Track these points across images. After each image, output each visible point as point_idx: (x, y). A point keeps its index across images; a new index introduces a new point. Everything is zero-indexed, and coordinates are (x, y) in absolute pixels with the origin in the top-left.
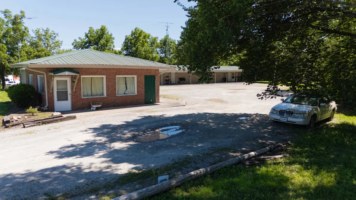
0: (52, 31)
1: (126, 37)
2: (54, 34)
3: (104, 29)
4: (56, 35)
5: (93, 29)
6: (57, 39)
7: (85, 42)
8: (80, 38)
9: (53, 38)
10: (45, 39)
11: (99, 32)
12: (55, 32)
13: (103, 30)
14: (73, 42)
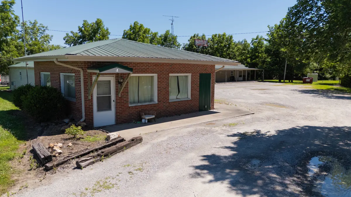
0: (40, 24)
1: (125, 31)
2: (43, 27)
3: (100, 22)
4: (46, 29)
5: (88, 23)
6: (47, 32)
7: (78, 37)
8: (72, 32)
9: (42, 32)
10: (32, 32)
11: (94, 26)
12: (44, 26)
13: (98, 24)
14: (64, 37)
